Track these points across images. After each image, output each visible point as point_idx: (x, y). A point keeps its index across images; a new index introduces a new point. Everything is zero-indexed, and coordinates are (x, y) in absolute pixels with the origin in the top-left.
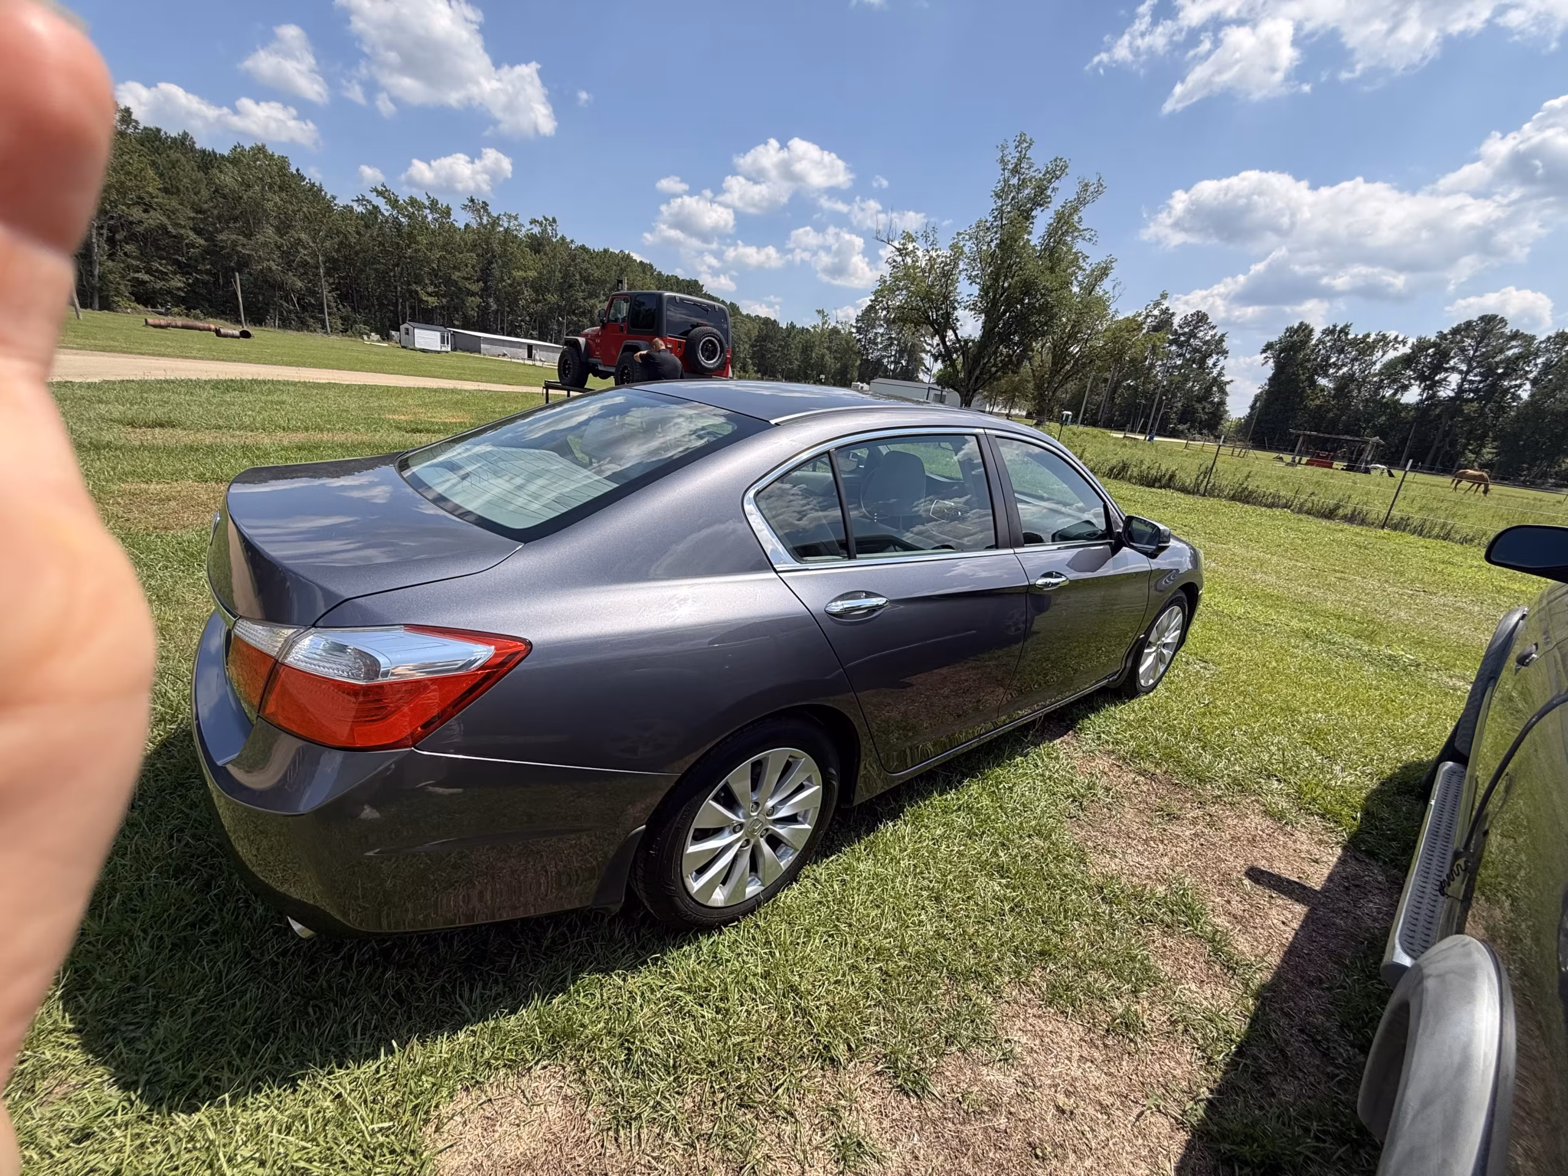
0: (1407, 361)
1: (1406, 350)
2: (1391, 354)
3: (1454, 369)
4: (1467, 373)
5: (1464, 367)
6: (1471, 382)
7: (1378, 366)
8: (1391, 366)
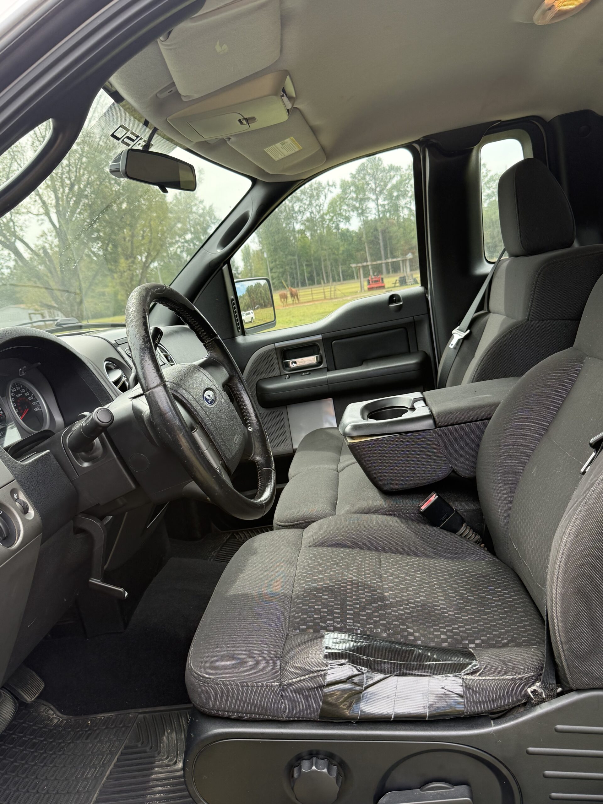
0: (342, 198)
1: (337, 191)
2: (330, 197)
3: (368, 199)
4: (377, 199)
5: (374, 197)
6: (383, 206)
7: (325, 207)
8: (332, 204)
